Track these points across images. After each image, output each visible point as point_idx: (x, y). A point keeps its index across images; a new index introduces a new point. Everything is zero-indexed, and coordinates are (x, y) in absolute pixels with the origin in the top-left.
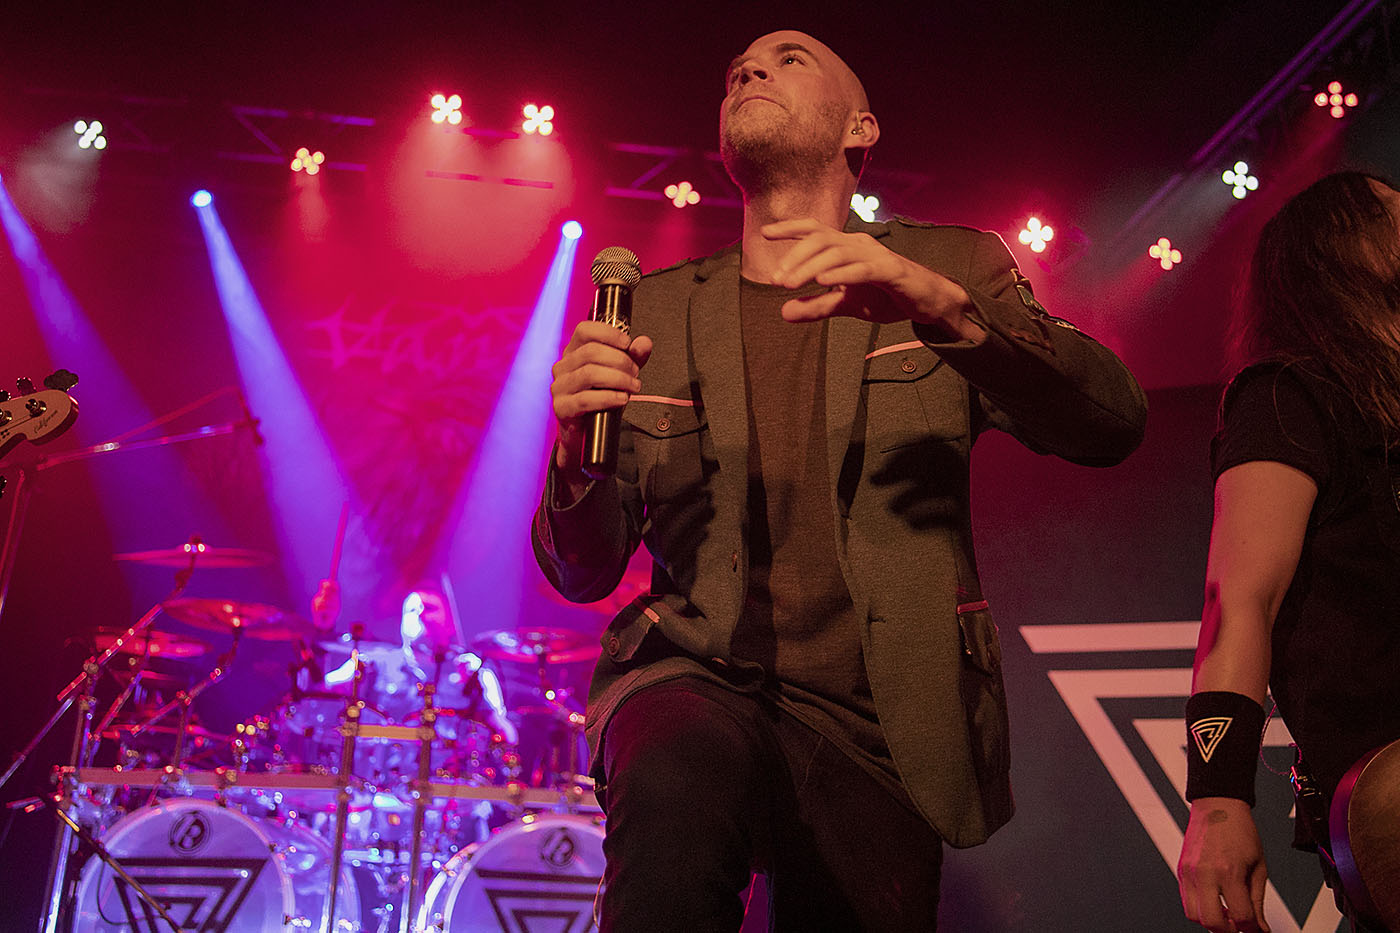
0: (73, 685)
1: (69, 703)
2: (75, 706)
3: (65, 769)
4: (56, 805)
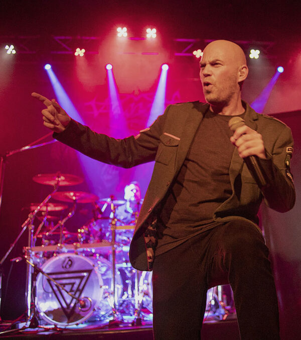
0: (26, 222)
1: (25, 228)
2: (27, 228)
3: (27, 248)
4: (26, 259)
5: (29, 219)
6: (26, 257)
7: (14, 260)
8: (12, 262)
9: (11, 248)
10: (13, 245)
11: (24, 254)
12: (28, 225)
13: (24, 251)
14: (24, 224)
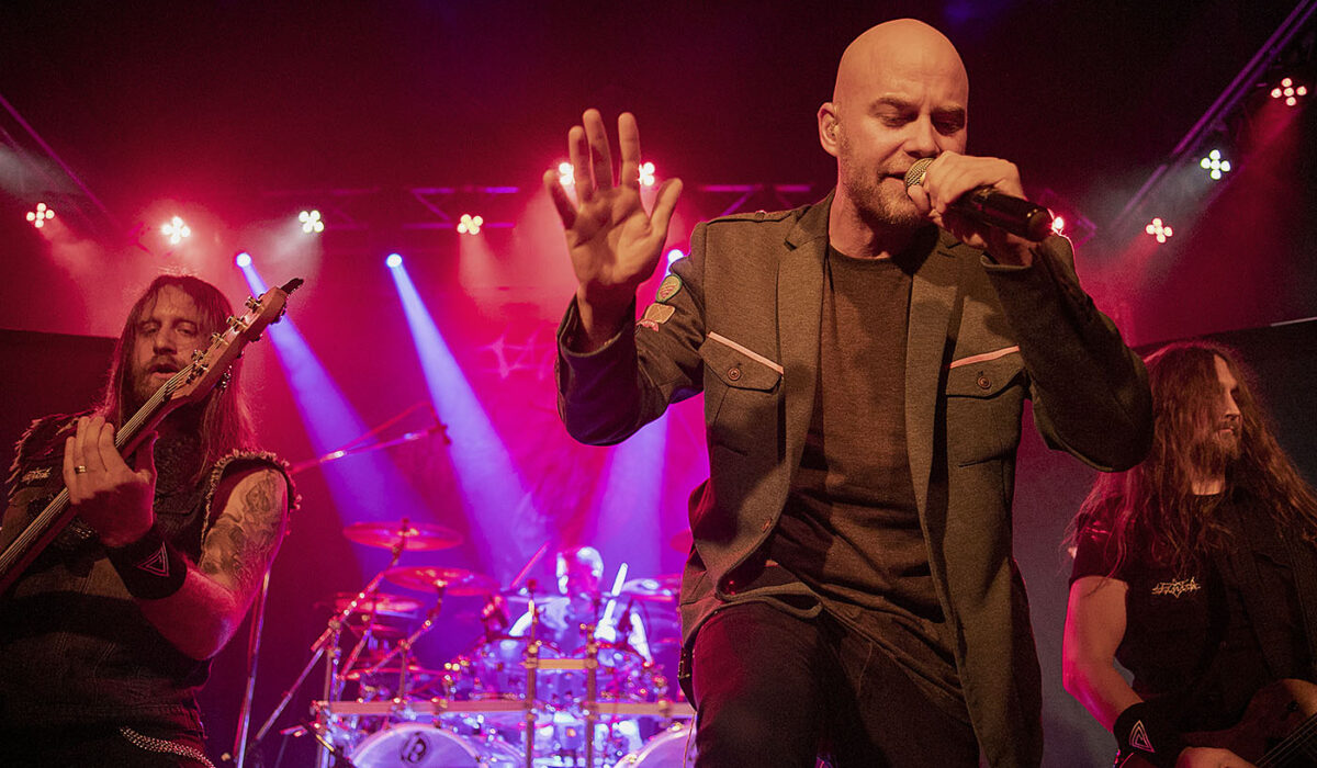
0: (322, 639)
1: (320, 653)
2: (325, 654)
3: (320, 703)
4: (316, 731)
5: (329, 631)
6: (317, 726)
7: (288, 732)
8: (284, 735)
9: (285, 701)
10: (290, 695)
11: (315, 719)
12: (327, 644)
13: (312, 712)
14: (316, 645)
